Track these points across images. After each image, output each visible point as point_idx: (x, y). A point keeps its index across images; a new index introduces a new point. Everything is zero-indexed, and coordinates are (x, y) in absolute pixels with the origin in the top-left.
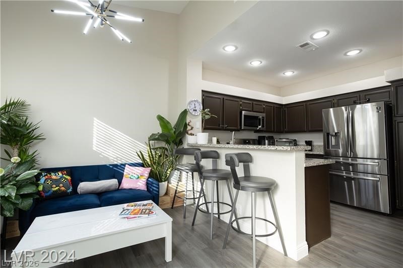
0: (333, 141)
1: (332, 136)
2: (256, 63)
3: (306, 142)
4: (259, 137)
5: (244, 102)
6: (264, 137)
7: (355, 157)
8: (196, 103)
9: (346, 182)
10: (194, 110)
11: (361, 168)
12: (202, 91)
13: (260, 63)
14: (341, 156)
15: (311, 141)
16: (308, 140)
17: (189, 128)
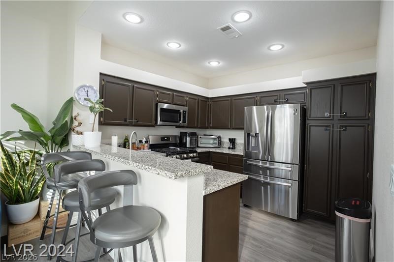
0: (253, 141)
1: (252, 136)
2: (174, 46)
3: (230, 139)
4: (181, 133)
5: (161, 93)
6: (186, 133)
7: (273, 161)
8: (90, 90)
9: (263, 187)
10: (85, 99)
11: (277, 173)
12: (101, 74)
13: (179, 46)
14: (260, 159)
15: (235, 139)
16: (231, 137)
17: (76, 123)
